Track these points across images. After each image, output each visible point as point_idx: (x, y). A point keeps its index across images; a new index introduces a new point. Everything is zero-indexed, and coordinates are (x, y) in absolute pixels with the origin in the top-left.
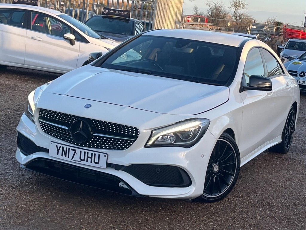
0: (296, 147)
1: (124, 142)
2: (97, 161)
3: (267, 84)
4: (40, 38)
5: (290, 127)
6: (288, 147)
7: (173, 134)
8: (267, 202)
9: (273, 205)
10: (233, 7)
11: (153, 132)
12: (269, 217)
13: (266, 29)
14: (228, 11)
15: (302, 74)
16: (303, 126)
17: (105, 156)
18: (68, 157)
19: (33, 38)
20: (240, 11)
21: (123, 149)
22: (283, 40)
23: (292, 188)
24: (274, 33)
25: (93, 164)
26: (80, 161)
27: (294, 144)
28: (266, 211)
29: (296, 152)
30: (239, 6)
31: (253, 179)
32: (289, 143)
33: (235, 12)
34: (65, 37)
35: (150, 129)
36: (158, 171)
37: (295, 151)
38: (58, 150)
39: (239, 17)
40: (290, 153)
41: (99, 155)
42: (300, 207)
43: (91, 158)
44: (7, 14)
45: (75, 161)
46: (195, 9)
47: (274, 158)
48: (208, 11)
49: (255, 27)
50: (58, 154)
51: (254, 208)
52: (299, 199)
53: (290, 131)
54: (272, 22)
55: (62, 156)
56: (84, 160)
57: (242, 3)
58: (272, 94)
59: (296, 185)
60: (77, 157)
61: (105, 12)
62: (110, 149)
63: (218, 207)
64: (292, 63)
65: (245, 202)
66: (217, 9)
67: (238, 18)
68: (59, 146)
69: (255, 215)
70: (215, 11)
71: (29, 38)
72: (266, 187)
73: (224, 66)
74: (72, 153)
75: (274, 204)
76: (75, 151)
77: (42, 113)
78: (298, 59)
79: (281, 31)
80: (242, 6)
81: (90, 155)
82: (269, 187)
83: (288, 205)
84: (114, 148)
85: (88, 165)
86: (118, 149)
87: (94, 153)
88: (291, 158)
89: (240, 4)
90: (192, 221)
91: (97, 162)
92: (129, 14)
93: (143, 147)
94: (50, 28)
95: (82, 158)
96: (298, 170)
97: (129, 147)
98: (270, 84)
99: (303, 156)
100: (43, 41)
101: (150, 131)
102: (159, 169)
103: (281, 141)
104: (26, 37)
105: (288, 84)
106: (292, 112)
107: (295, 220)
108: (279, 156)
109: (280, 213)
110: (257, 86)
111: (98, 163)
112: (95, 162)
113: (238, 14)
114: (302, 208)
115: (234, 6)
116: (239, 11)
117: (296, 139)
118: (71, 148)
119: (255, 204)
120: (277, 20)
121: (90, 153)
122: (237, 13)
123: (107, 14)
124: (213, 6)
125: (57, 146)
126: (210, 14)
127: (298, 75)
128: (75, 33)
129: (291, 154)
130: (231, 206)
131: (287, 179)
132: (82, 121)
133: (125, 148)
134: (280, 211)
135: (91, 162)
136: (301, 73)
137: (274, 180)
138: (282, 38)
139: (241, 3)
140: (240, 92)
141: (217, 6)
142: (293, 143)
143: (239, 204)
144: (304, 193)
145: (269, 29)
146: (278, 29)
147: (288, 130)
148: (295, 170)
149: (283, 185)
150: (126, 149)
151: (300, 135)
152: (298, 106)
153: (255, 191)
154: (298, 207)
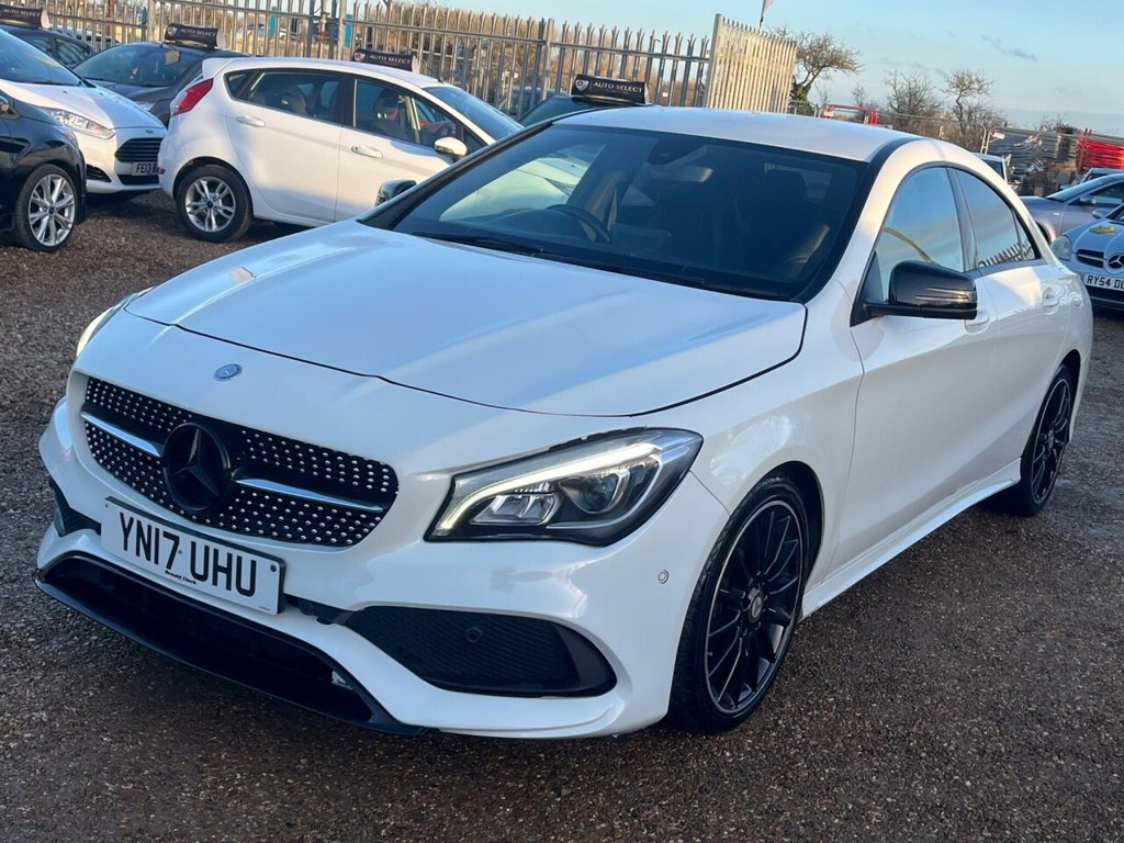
0: (1072, 491)
1: (345, 517)
2: (246, 585)
3: (961, 296)
4: (376, 150)
5: (1051, 432)
6: (1041, 496)
7: (546, 489)
8: (926, 735)
9: (945, 750)
10: (954, 90)
11: (461, 483)
12: (918, 812)
13: (1034, 143)
14: (941, 100)
15: (1117, 261)
16: (1104, 419)
17: (273, 569)
18: (156, 562)
19: (355, 150)
20: (971, 100)
21: (342, 543)
22: (1075, 169)
23: (1034, 665)
24: (1055, 155)
25: (234, 594)
26: (192, 578)
27: (1067, 481)
28: (913, 779)
29: (1068, 512)
30: (969, 88)
31: (899, 620)
32: (1046, 482)
33: (960, 101)
34: (438, 147)
35: (448, 470)
36: (473, 637)
37: (1065, 506)
38: (127, 532)
39: (970, 113)
40: (1049, 516)
41: (254, 564)
42: (1050, 763)
43: (227, 571)
44: (306, 88)
45: (177, 576)
46: (858, 93)
47: (990, 535)
48: (889, 98)
49: (1001, 136)
50: (126, 548)
51: (871, 765)
52: (1052, 720)
53: (1051, 445)
54: (1052, 127)
55: (138, 554)
56: (203, 578)
57: (977, 80)
58: (985, 328)
59: (1048, 654)
60: (182, 564)
61: (579, 87)
62: (296, 539)
63: (728, 754)
64: (1091, 231)
65: (838, 734)
66: (912, 94)
67: (965, 117)
68: (128, 514)
69: (864, 802)
70: (907, 100)
71: (345, 149)
72: (937, 661)
73: (827, 229)
74: (166, 546)
75: (949, 745)
76: (176, 539)
77: (93, 391)
78: (1108, 217)
79: (1073, 150)
80: (976, 86)
81: (223, 562)
82: (949, 660)
83: (1003, 749)
84: (311, 540)
85: (215, 595)
86: (326, 542)
87: (236, 553)
88: (1047, 535)
89: (971, 82)
90: (603, 825)
91: (248, 589)
92: (643, 91)
93: (420, 540)
94: (416, 125)
95: (200, 570)
96: (1064, 583)
97: (365, 535)
98: (968, 294)
99: (1090, 526)
100: (383, 160)
101: (447, 477)
102: (477, 629)
103: (1018, 478)
104: (340, 147)
105: (1051, 293)
106: (1063, 384)
107: (1022, 829)
108: (1010, 527)
109: (968, 792)
110: (921, 300)
111: (250, 593)
112: (243, 586)
113: (965, 108)
114: (1058, 765)
115: (958, 86)
116: (968, 99)
117: (1077, 464)
118: (163, 528)
119: (876, 743)
120: (1065, 123)
121: (224, 551)
122: (963, 105)
123: (586, 91)
124: (902, 85)
125: (122, 515)
126: (896, 106)
127: (1106, 263)
128: (469, 138)
129: (1051, 518)
130: (779, 750)
131: (1021, 625)
132: (198, 431)
133: (350, 541)
134: (968, 783)
135: (229, 587)
136: (1115, 258)
137: (972, 629)
138: (1072, 165)
139: (974, 78)
140: (853, 323)
141: (913, 85)
142: (1065, 478)
143: (812, 743)
144: (1074, 691)
145: (1040, 143)
146: (1066, 144)
147: (1043, 442)
148: (1054, 584)
149: (1003, 651)
150: (353, 544)
151: (1092, 450)
152: (1082, 362)
153: (891, 679)
154: (1044, 759)
